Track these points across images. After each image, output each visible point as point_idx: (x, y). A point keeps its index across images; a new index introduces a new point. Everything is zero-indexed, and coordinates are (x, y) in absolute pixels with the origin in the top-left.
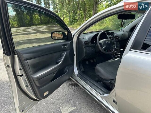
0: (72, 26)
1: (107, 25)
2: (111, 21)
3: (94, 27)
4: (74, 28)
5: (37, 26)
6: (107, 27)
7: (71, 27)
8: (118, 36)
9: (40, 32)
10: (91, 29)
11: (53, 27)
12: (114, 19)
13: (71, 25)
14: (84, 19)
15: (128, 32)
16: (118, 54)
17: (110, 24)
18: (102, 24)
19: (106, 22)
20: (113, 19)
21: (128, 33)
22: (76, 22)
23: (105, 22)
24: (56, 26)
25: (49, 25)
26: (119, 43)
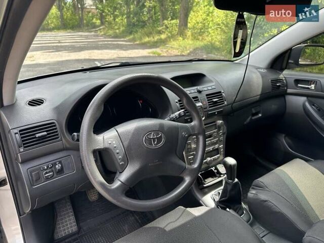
0: (131, 37)
1: (212, 39)
2: (222, 30)
3: (181, 43)
4: (136, 41)
5: (53, 33)
6: (211, 43)
7: (129, 38)
8: (218, 94)
9: (49, 47)
10: (174, 45)
11: (87, 37)
12: (229, 25)
13: (131, 33)
14: (161, 20)
15: (262, 74)
16: (216, 169)
17: (219, 37)
18: (200, 35)
19: (210, 30)
20: (226, 26)
21: (263, 76)
22: (143, 27)
23: (208, 32)
24: (96, 34)
25: (79, 32)
26: (221, 121)
